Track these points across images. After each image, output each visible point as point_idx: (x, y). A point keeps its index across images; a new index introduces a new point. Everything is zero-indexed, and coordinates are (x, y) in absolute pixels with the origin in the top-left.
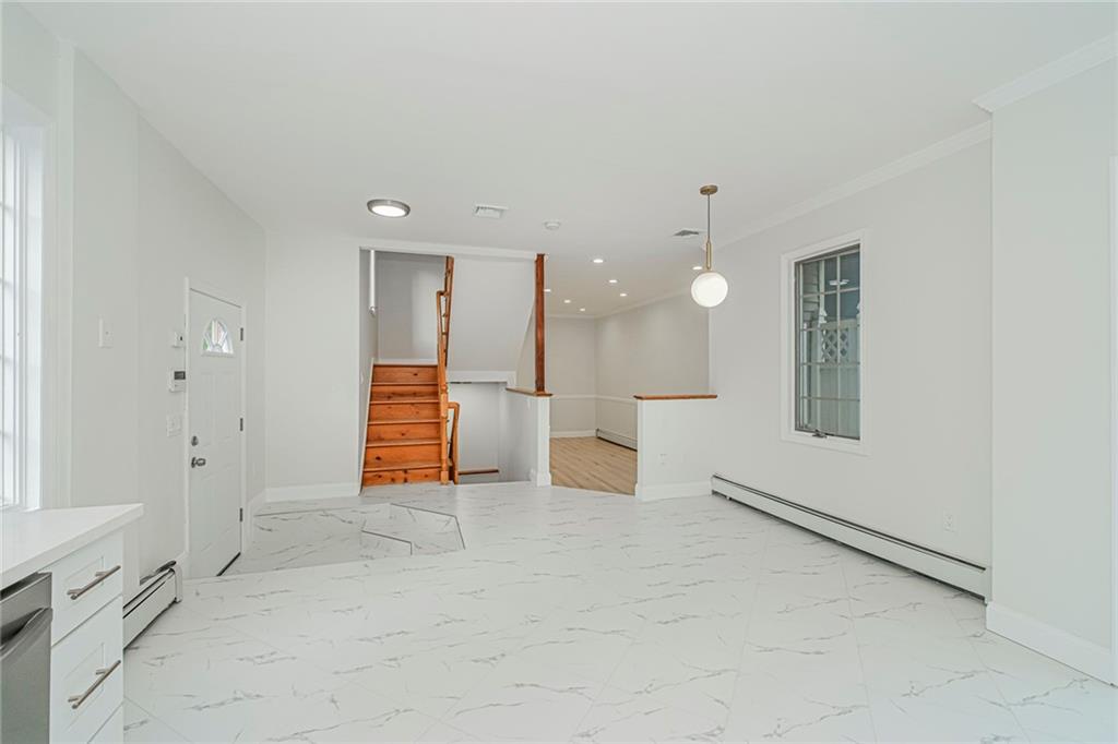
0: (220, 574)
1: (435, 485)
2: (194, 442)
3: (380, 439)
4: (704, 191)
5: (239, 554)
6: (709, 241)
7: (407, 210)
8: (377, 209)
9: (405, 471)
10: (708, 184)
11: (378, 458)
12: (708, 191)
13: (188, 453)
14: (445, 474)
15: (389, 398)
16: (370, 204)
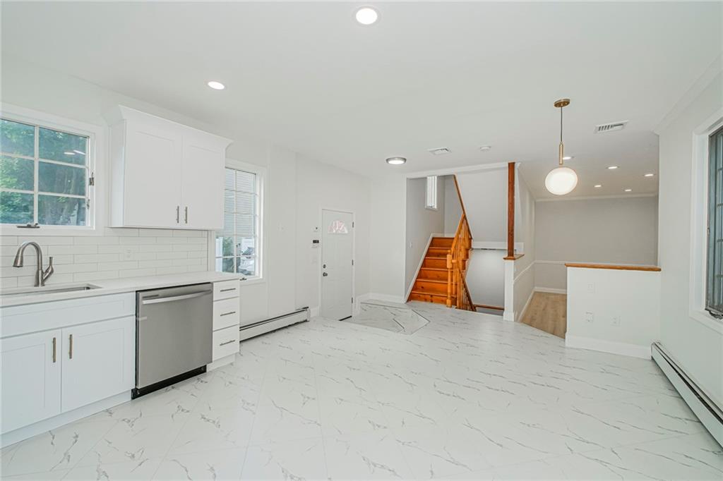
0: (341, 320)
1: (442, 306)
2: (324, 266)
3: (426, 278)
4: (558, 104)
5: (351, 317)
6: (561, 143)
7: (405, 160)
8: (390, 162)
9: (432, 296)
10: (562, 98)
11: (423, 287)
12: (561, 104)
13: (320, 271)
14: (449, 301)
15: (438, 256)
16: (387, 160)
